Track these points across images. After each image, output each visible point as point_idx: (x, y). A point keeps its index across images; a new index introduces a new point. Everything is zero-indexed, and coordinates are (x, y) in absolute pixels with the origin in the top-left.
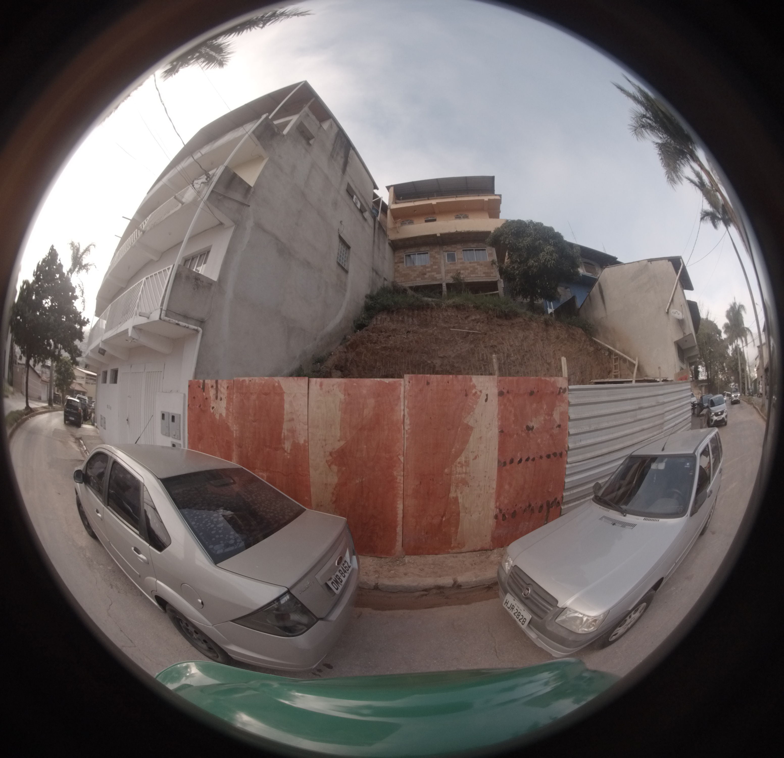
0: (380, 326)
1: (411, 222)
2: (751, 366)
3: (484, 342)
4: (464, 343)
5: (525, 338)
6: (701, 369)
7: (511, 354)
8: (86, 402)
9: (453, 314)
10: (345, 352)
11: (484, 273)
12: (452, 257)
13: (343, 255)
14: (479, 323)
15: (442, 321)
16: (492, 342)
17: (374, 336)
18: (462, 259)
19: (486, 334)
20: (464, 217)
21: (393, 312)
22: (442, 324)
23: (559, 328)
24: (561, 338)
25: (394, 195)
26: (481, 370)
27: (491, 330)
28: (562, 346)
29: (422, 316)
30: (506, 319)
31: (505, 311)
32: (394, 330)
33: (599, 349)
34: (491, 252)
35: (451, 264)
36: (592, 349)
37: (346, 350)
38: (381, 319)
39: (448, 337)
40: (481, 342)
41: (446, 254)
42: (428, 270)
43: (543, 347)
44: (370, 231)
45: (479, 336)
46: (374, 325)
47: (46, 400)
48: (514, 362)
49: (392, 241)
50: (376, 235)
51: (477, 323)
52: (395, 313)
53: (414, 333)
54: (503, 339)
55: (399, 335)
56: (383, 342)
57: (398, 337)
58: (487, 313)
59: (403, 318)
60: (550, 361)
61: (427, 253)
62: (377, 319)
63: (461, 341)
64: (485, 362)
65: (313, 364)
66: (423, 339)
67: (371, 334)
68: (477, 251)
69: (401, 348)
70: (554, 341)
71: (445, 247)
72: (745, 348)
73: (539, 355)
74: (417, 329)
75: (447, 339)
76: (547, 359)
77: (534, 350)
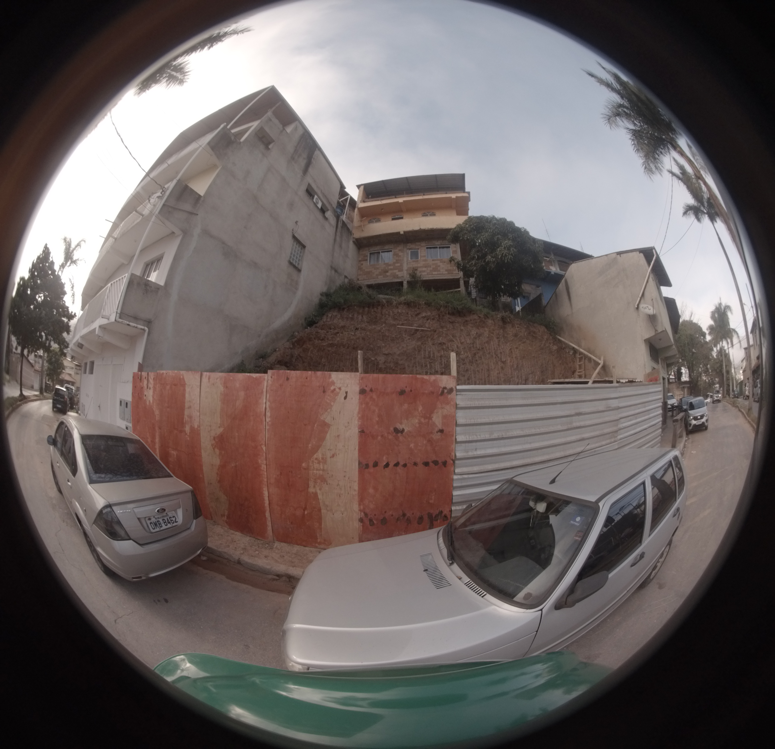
0: (330, 323)
1: (379, 221)
2: (736, 368)
3: (432, 339)
4: (410, 340)
5: (479, 336)
6: (684, 370)
7: (461, 352)
8: (72, 391)
9: (404, 311)
10: (291, 349)
11: (446, 270)
12: (415, 255)
13: (297, 254)
14: (429, 320)
15: (391, 318)
16: (441, 340)
17: (322, 333)
18: (425, 256)
19: (435, 331)
20: (431, 215)
21: (344, 309)
22: (391, 321)
23: (518, 326)
24: (519, 336)
25: (363, 194)
26: (426, 368)
27: (442, 327)
28: (520, 344)
29: (372, 313)
30: (460, 316)
31: (457, 308)
32: (343, 327)
33: (563, 347)
34: (455, 249)
35: (413, 261)
36: (555, 347)
37: (291, 346)
38: (332, 316)
39: (396, 334)
40: (429, 339)
41: (409, 252)
42: (390, 267)
43: (499, 345)
44: (330, 230)
45: (428, 333)
46: (324, 322)
47: (38, 389)
48: (464, 360)
49: (357, 240)
50: (338, 234)
51: (427, 320)
52: (346, 310)
53: (363, 330)
54: (453, 336)
55: (348, 331)
56: (330, 338)
57: (345, 334)
58: (439, 310)
59: (353, 315)
60: (504, 360)
61: (391, 251)
62: (327, 316)
63: (408, 337)
64: (431, 360)
65: (256, 359)
66: (369, 337)
67: (320, 331)
68: (441, 249)
69: (347, 345)
70: (512, 339)
71: (410, 244)
72: (730, 349)
73: (493, 354)
74: (366, 326)
75: (393, 336)
76: (502, 357)
77: (488, 348)
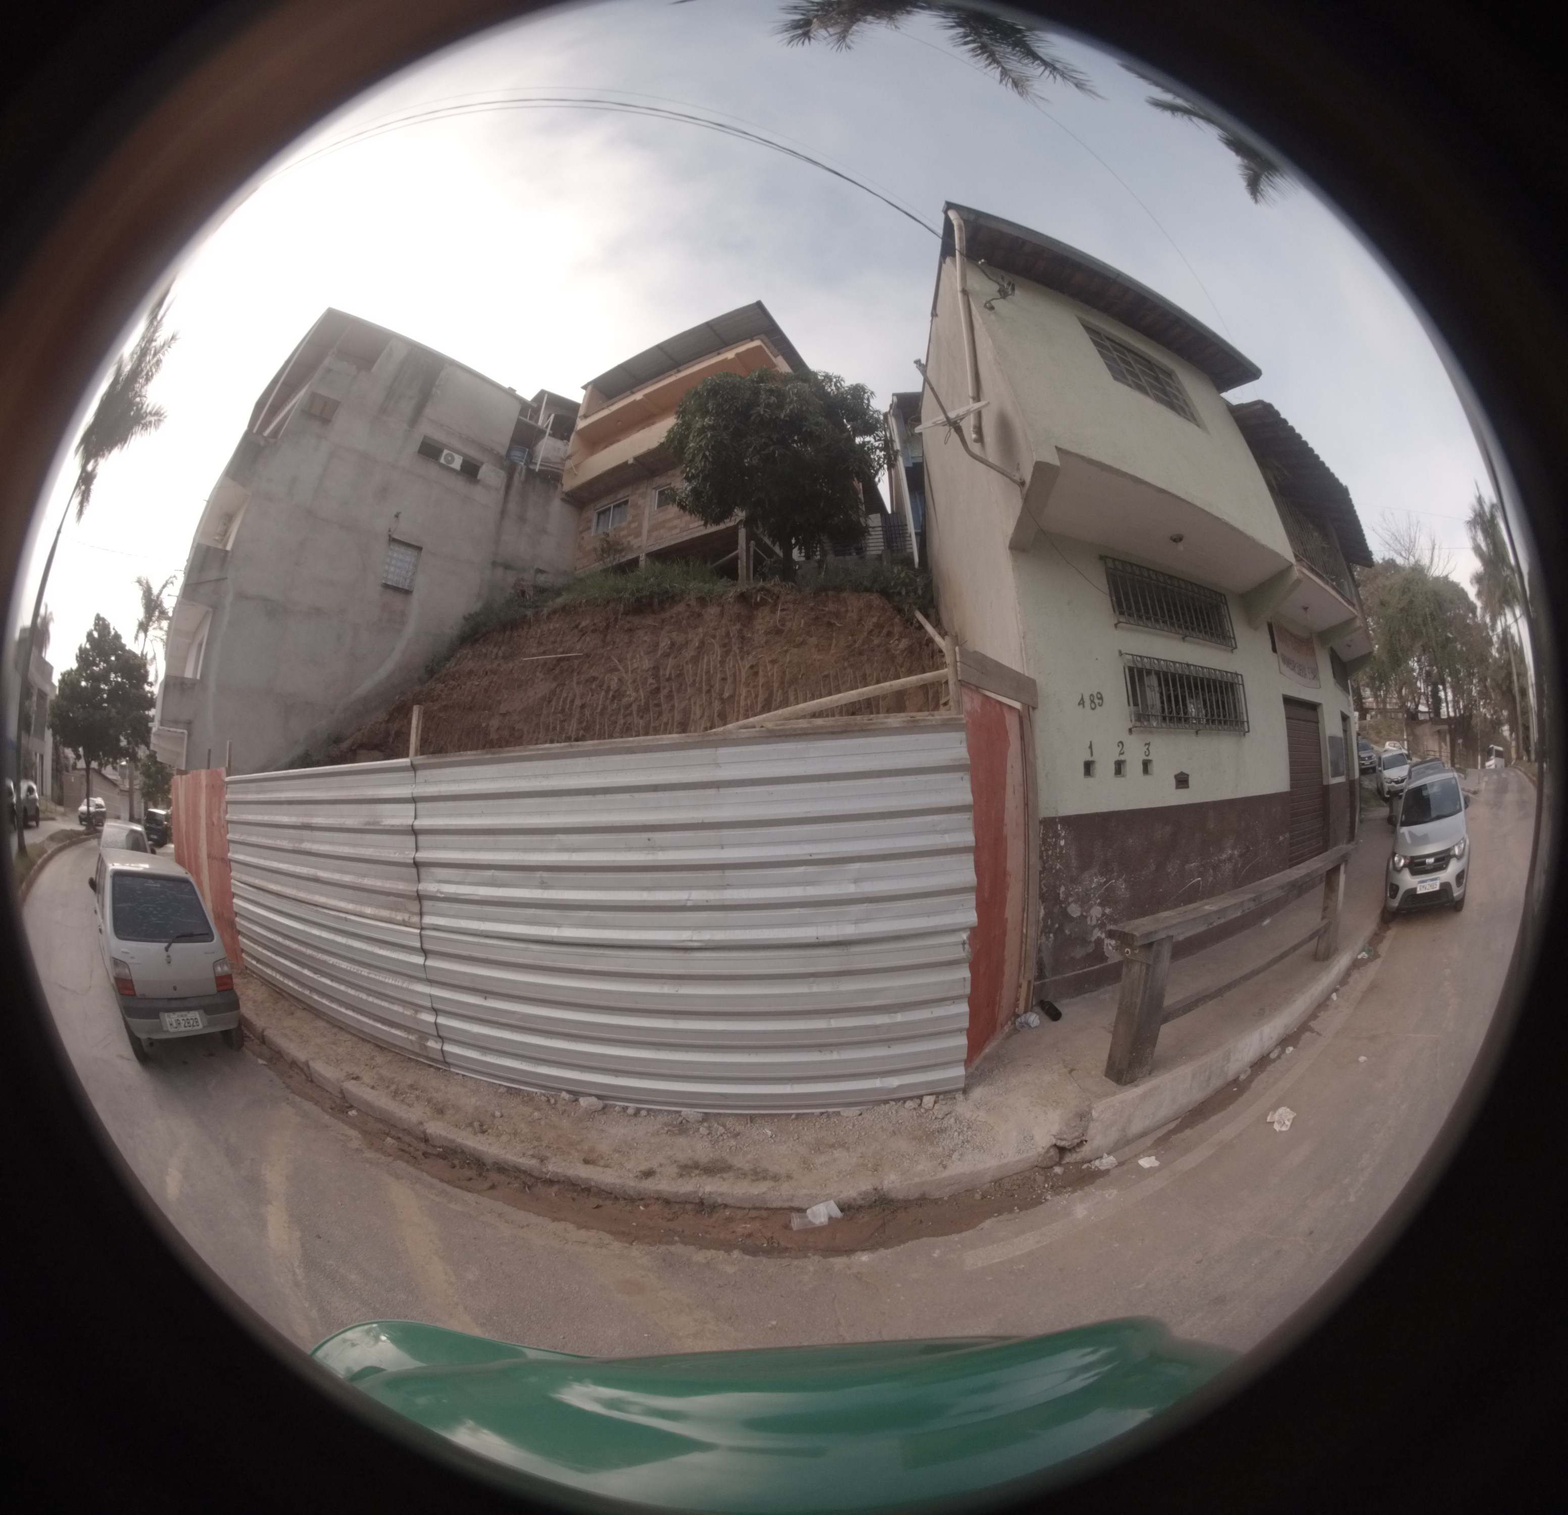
3: (579, 673)
4: (544, 682)
5: (679, 648)
10: (387, 722)
13: (403, 566)
14: (586, 636)
16: (593, 673)
19: (590, 656)
23: (787, 606)
24: (787, 630)
25: (591, 400)
27: (606, 645)
28: (786, 651)
30: (654, 613)
31: (639, 598)
35: (660, 511)
37: (387, 719)
39: (528, 673)
40: (575, 674)
41: (656, 493)
42: (622, 533)
43: (722, 662)
44: (486, 498)
45: (576, 662)
49: (573, 492)
50: (514, 498)
51: (584, 634)
53: (492, 673)
54: (621, 660)
55: (472, 680)
57: (468, 686)
59: (488, 649)
61: (629, 501)
62: (458, 657)
63: (542, 677)
65: (326, 745)
66: (495, 684)
69: (464, 704)
70: (763, 641)
71: (656, 479)
73: (704, 684)
74: (499, 665)
75: (523, 678)
76: (726, 688)
77: (691, 672)
